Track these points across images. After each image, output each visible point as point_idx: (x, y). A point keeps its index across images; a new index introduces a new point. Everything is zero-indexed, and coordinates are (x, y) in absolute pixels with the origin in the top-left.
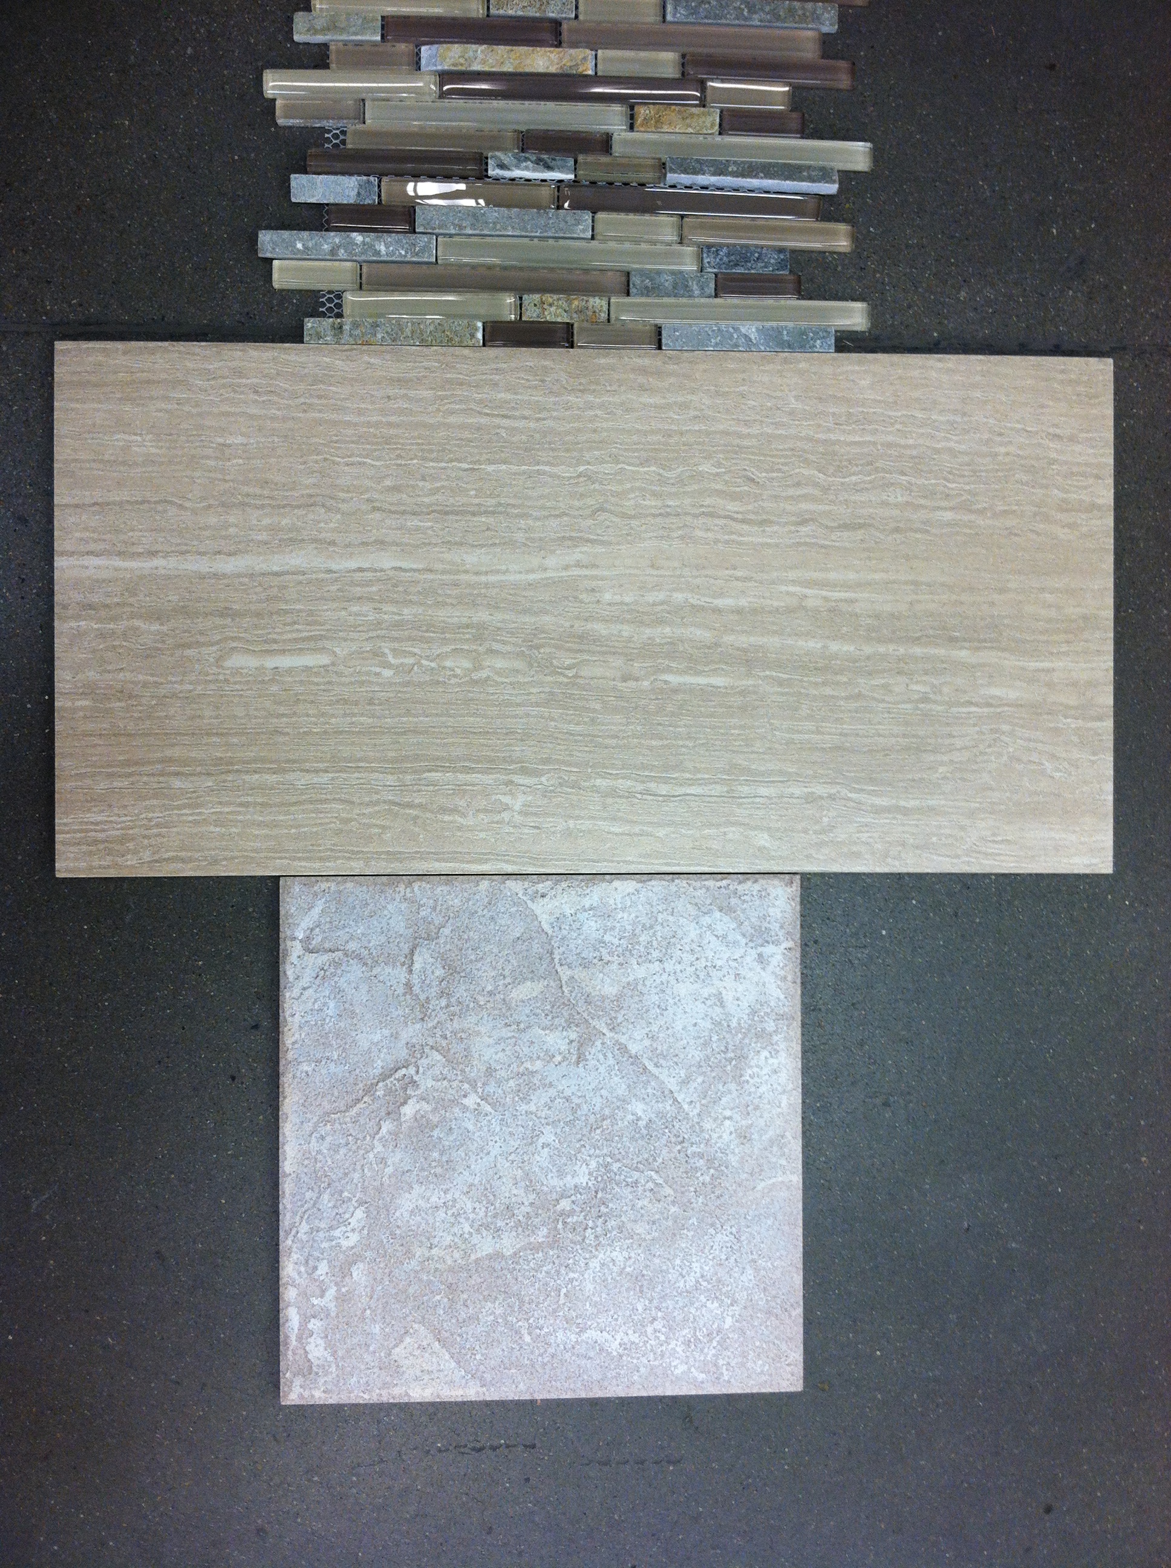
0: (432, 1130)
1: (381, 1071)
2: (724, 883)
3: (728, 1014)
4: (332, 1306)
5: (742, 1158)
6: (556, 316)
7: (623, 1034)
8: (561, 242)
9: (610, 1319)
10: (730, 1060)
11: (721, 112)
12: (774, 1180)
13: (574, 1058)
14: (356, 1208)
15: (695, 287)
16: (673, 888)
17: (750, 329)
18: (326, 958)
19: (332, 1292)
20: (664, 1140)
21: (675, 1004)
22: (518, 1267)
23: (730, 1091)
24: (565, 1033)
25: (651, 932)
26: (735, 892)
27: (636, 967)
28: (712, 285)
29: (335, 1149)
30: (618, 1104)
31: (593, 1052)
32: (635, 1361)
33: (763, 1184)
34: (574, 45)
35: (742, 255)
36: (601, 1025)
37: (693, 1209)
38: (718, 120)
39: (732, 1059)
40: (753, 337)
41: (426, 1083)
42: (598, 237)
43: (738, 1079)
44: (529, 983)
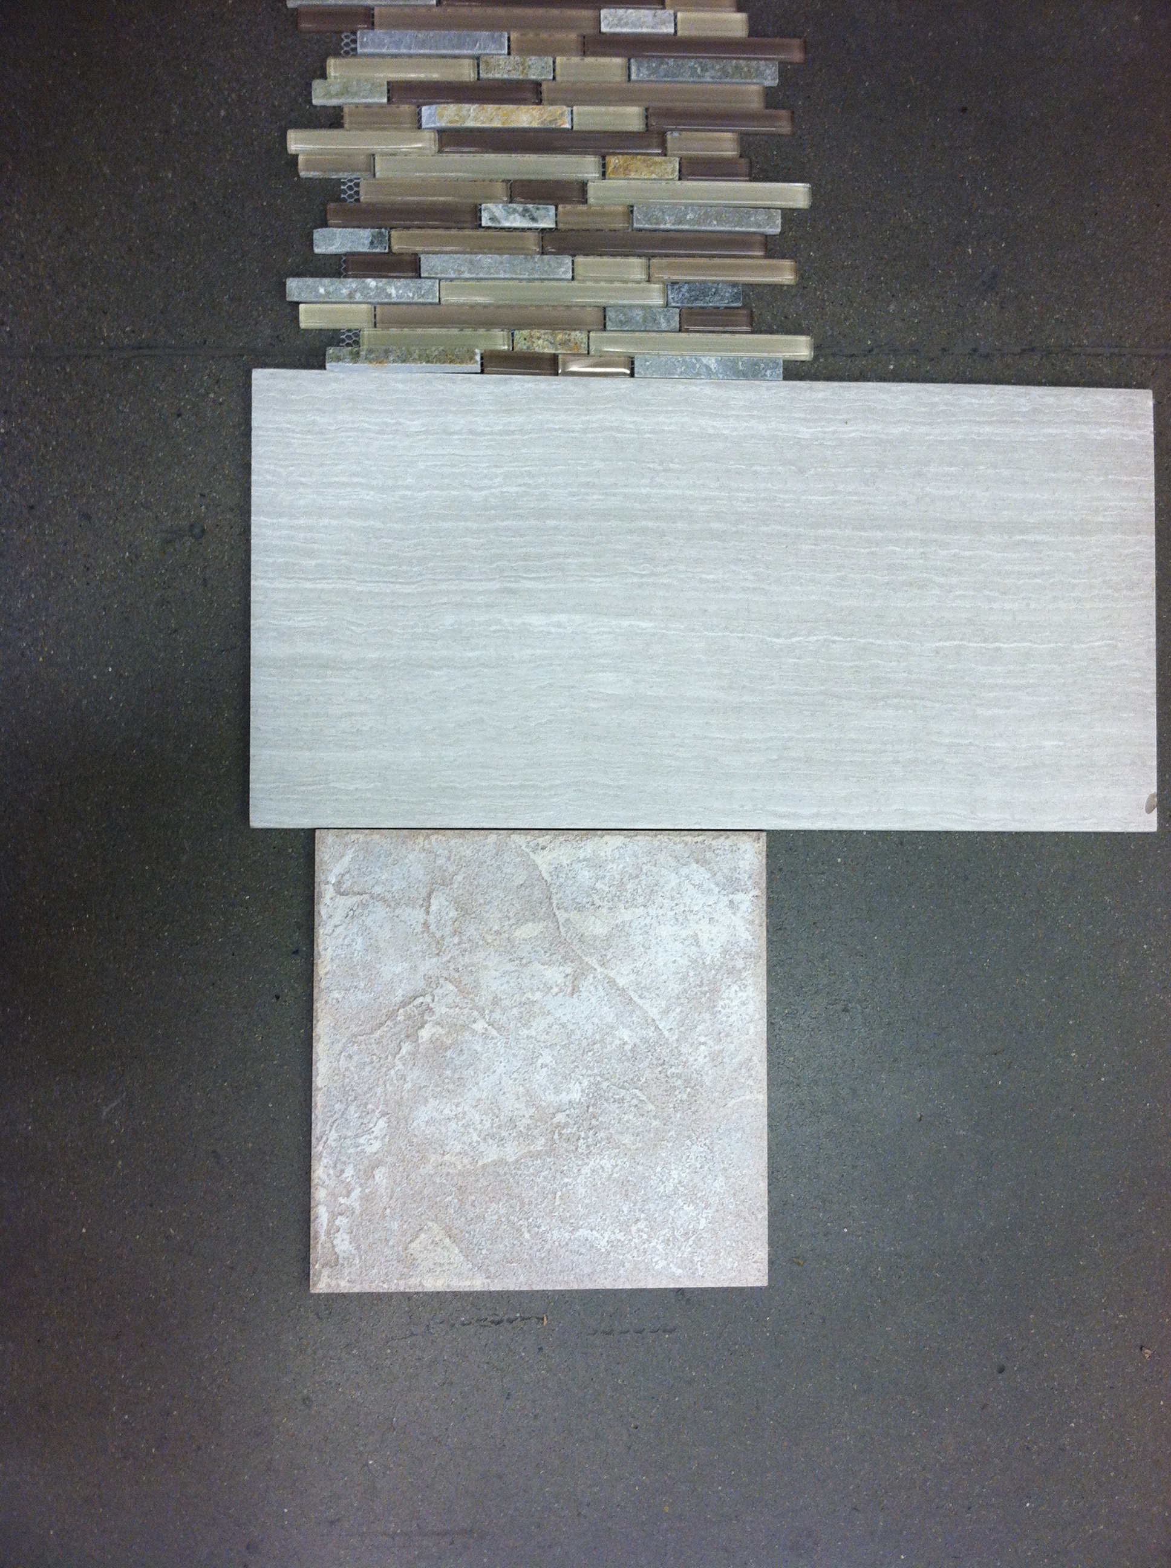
0: (446, 1050)
1: (401, 999)
2: (700, 838)
3: (703, 953)
4: (356, 1205)
5: (715, 1078)
6: (544, 348)
7: (612, 969)
8: (546, 283)
9: (599, 1220)
10: (705, 993)
11: (681, 159)
12: (742, 1098)
13: (569, 990)
14: (378, 1119)
15: (662, 320)
16: (656, 843)
17: (711, 361)
18: (355, 899)
19: (357, 1192)
20: (646, 1063)
21: (657, 944)
22: (519, 1172)
23: (704, 1021)
24: (561, 968)
25: (637, 881)
26: (710, 847)
27: (623, 911)
28: (677, 318)
29: (361, 1066)
30: (608, 1030)
31: (586, 985)
32: (621, 1257)
33: (733, 1102)
34: (553, 102)
35: (701, 290)
36: (593, 961)
37: (672, 1123)
38: (677, 167)
39: (707, 992)
40: (712, 367)
41: (441, 1010)
42: (577, 277)
43: (712, 1009)
44: (530, 924)
